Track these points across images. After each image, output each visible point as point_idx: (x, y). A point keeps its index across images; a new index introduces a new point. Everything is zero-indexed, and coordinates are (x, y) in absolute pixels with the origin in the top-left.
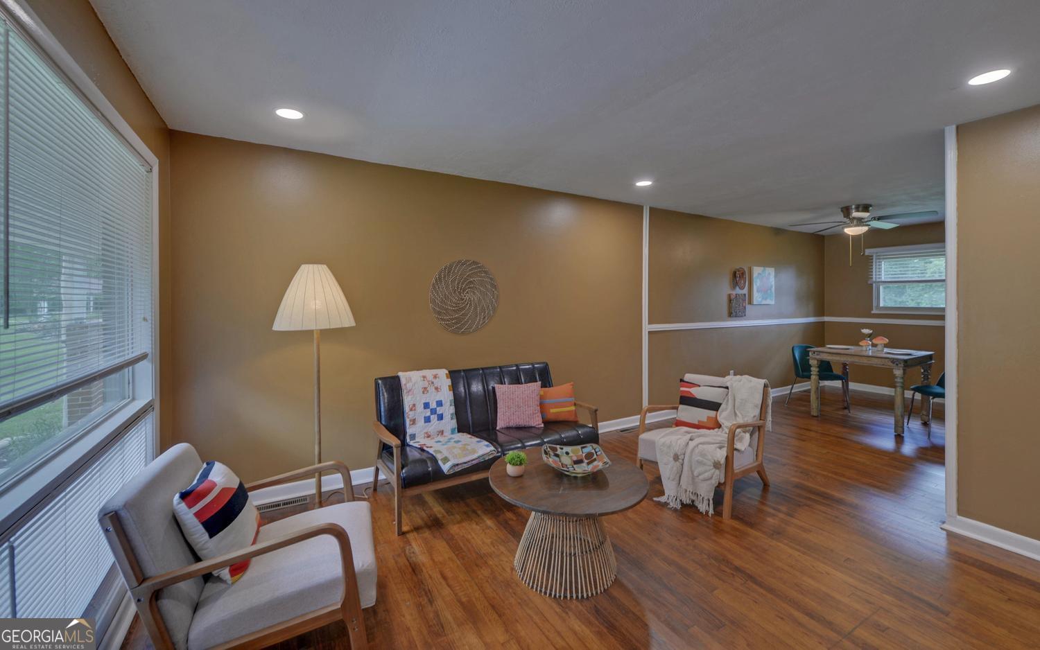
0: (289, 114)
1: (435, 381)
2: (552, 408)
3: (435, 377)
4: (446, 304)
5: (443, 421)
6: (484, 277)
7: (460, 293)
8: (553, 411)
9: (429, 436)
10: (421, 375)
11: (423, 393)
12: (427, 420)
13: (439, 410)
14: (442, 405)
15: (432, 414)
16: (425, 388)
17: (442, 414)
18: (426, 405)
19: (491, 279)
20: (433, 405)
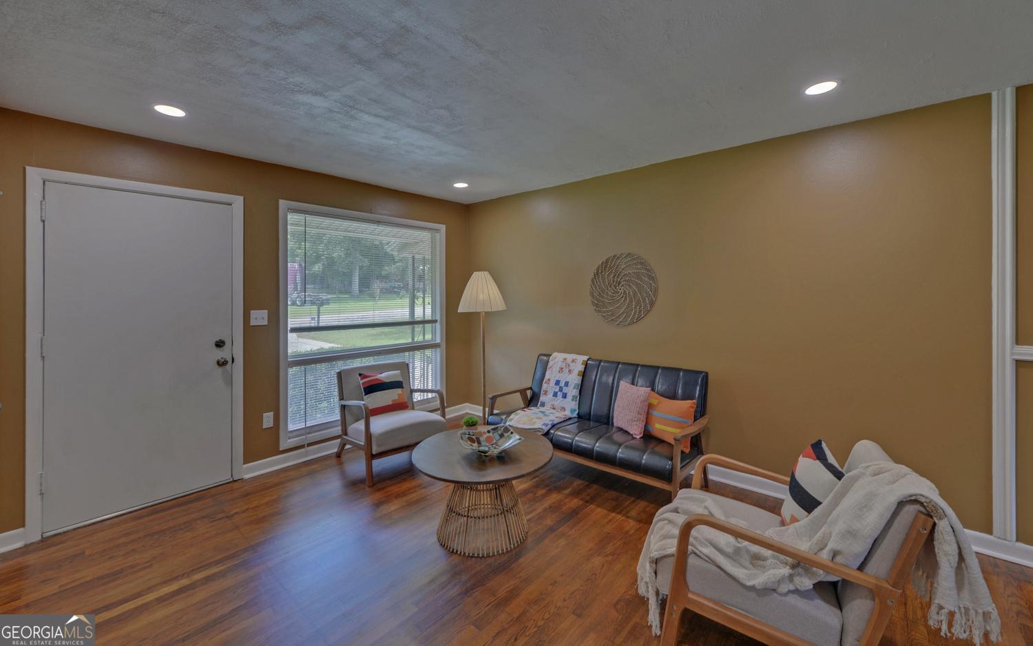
0: (460, 185)
1: (571, 364)
2: (658, 423)
3: (573, 361)
4: (603, 297)
5: (565, 400)
6: (639, 269)
7: (615, 287)
8: (658, 426)
9: (554, 409)
10: (564, 357)
11: (559, 372)
12: (555, 395)
13: (565, 390)
14: (567, 386)
15: (559, 391)
16: (562, 368)
17: (566, 394)
18: (558, 383)
19: (648, 270)
20: (562, 384)
